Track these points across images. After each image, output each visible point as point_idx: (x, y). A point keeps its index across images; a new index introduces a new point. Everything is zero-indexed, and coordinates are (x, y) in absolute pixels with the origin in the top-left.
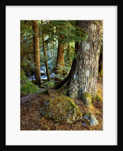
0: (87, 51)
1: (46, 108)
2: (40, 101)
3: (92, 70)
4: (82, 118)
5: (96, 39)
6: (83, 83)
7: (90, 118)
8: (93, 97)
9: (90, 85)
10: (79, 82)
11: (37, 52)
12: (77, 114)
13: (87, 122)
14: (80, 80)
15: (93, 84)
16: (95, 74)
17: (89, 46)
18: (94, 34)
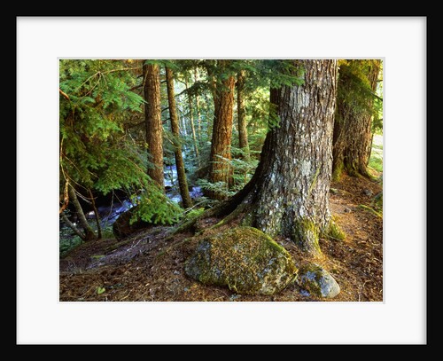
0: (303, 111)
1: (202, 259)
2: (179, 247)
3: (318, 158)
4: (299, 280)
5: (325, 81)
6: (295, 194)
7: (318, 277)
8: (321, 231)
9: (313, 197)
10: (283, 192)
11: (155, 123)
12: (287, 267)
13: (312, 288)
14: (286, 185)
15: (321, 196)
16: (325, 169)
17: (308, 98)
18: (319, 70)
